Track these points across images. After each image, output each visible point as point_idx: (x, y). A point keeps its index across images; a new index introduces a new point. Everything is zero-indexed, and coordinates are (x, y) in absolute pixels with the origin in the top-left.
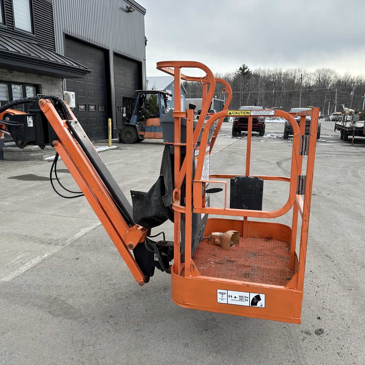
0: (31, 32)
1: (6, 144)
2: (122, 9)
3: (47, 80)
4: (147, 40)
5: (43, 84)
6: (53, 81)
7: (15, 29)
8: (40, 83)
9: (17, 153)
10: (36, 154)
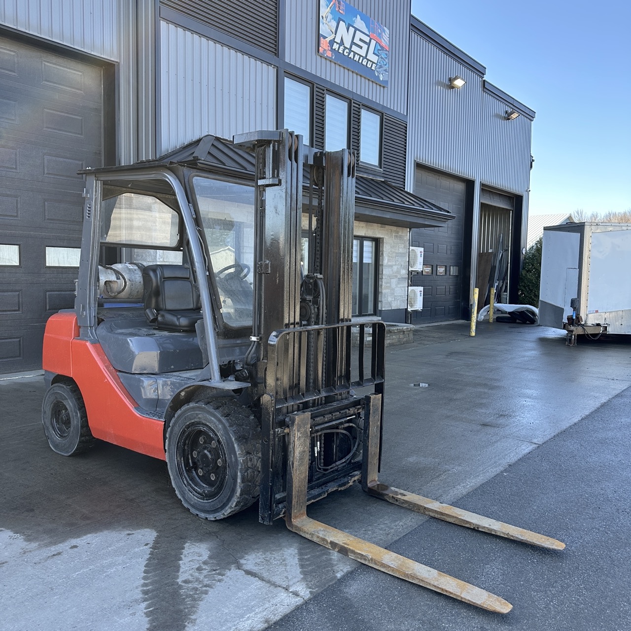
0: (378, 165)
2: (498, 116)
3: (391, 231)
4: (533, 161)
5: (386, 237)
6: (398, 232)
7: (360, 164)
8: (382, 237)
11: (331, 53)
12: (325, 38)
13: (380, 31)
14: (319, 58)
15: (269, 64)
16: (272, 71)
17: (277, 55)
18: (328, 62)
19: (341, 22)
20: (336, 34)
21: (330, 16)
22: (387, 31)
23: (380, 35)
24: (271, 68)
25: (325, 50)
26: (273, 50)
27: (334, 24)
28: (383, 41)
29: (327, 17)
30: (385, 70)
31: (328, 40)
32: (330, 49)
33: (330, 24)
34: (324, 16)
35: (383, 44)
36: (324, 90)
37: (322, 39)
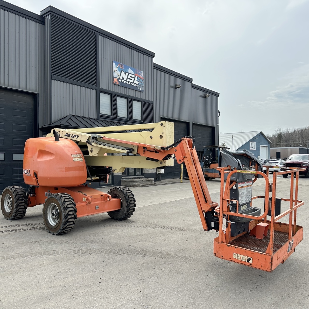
0: (141, 120)
1: (123, 178)
2: (201, 96)
4: (220, 112)
7: (133, 120)
9: (127, 182)
10: (136, 183)
11: (118, 83)
12: (116, 78)
13: (139, 73)
14: (114, 85)
15: (93, 89)
16: (94, 92)
17: (96, 86)
18: (118, 86)
19: (122, 72)
20: (120, 76)
21: (118, 70)
22: (143, 72)
23: (140, 74)
24: (94, 90)
25: (116, 82)
26: (95, 84)
27: (120, 73)
28: (141, 76)
29: (116, 71)
30: (142, 86)
31: (117, 78)
32: (118, 81)
33: (118, 73)
34: (115, 70)
35: (141, 77)
36: (116, 96)
37: (114, 79)
